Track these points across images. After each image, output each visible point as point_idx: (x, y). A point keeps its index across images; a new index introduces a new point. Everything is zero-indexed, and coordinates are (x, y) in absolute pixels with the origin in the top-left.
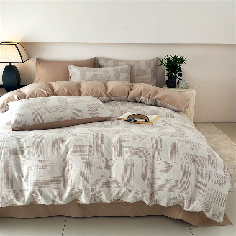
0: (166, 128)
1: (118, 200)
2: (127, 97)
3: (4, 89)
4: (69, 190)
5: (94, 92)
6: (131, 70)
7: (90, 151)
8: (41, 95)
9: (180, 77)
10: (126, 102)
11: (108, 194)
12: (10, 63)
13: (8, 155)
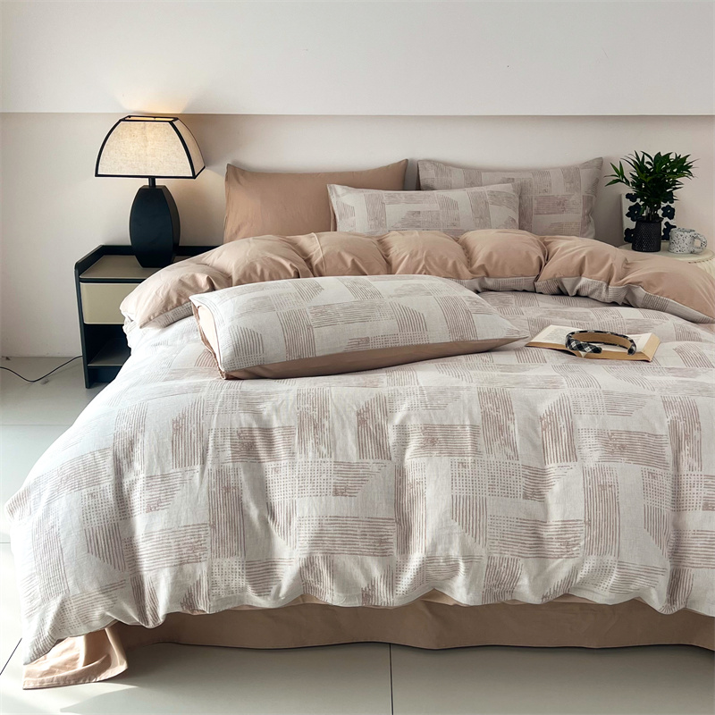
0: (696, 374)
1: (566, 595)
2: (536, 280)
3: (133, 259)
4: (418, 563)
5: (435, 263)
6: (520, 197)
7: (474, 444)
8: (276, 273)
9: (668, 220)
10: (531, 295)
11: (539, 575)
12: (152, 179)
13: (229, 453)
